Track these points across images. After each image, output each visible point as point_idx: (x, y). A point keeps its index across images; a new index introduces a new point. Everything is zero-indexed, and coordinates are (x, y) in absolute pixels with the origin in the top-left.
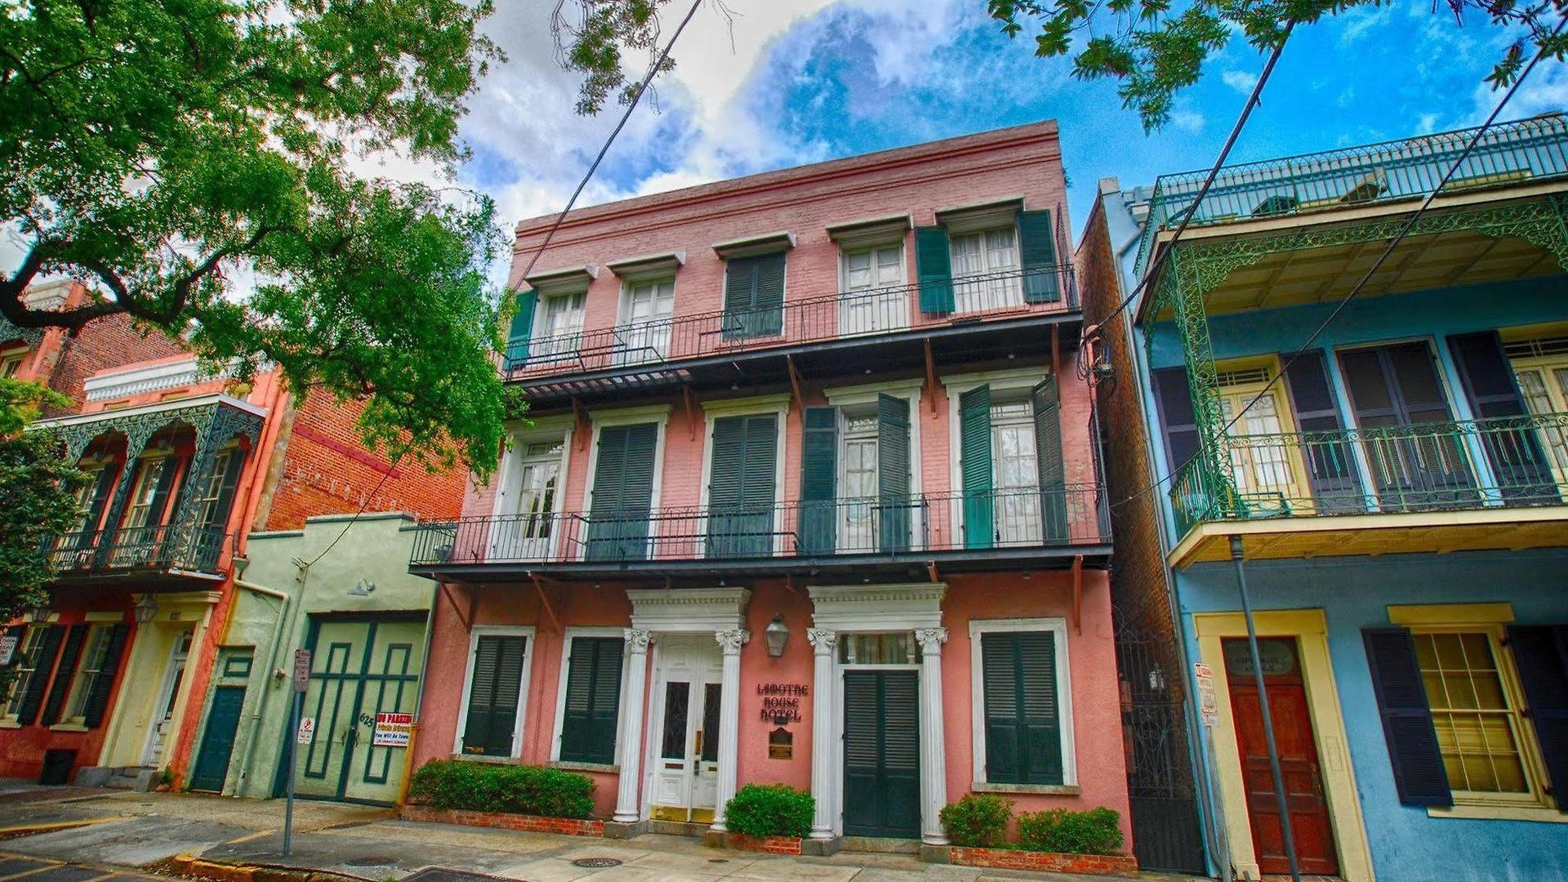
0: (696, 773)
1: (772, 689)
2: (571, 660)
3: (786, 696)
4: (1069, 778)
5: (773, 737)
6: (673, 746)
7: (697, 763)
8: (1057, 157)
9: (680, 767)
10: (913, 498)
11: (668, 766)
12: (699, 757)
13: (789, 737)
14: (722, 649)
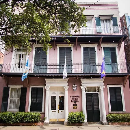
0: (58, 112)
1: (73, 96)
2: (31, 92)
3: (76, 98)
4: (124, 110)
5: (74, 105)
6: (53, 107)
7: (58, 110)
8: (118, 8)
9: (55, 111)
10: (97, 64)
11: (52, 111)
12: (59, 109)
13: (77, 105)
14: (65, 90)
